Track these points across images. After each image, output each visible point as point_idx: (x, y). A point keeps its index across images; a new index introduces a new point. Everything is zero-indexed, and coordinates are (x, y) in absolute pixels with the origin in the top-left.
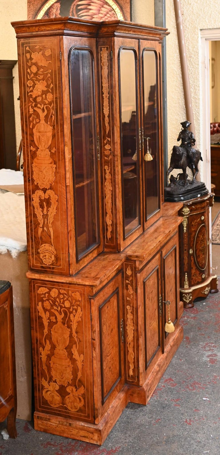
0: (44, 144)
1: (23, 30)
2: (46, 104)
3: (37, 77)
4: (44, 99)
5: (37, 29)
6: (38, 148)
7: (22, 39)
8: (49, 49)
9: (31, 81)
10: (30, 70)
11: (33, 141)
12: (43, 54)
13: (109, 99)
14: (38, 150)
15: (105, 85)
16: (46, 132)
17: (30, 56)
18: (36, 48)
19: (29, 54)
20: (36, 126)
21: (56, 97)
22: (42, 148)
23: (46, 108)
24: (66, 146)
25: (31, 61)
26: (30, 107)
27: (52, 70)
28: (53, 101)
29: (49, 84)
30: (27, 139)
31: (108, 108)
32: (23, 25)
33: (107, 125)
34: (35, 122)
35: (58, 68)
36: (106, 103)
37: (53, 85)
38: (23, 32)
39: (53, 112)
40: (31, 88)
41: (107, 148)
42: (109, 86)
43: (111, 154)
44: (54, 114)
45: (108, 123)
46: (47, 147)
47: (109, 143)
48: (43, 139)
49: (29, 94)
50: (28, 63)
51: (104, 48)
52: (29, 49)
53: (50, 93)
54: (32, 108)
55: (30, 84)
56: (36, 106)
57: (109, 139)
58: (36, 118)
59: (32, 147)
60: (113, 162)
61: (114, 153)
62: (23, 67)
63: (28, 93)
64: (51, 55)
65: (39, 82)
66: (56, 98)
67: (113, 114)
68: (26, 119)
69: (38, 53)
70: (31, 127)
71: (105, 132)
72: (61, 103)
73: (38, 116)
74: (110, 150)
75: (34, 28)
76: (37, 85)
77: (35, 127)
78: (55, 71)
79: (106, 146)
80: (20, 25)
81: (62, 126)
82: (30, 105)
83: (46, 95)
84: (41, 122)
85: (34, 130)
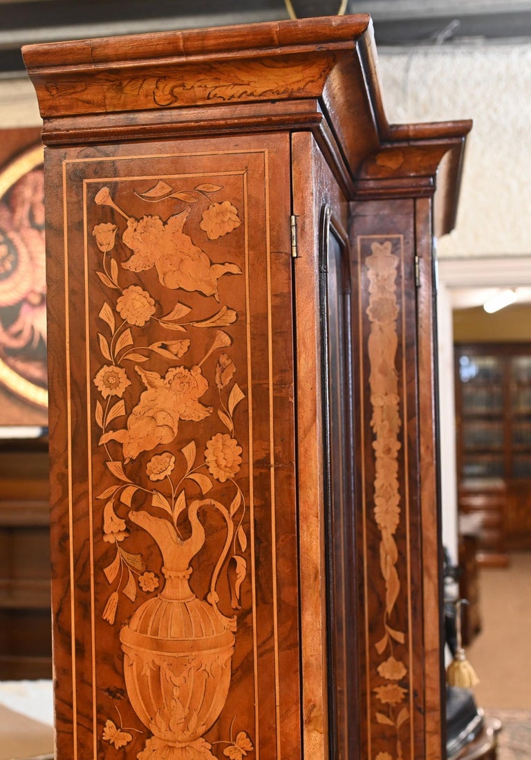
0: (180, 712)
1: (84, 101)
2: (202, 497)
3: (155, 347)
4: (190, 465)
5: (163, 93)
6: (150, 734)
7: (73, 151)
8: (227, 204)
9: (117, 369)
10: (114, 310)
11: (119, 692)
12: (192, 230)
13: (400, 460)
14: (148, 742)
15: (383, 399)
16: (195, 647)
17: (119, 237)
18: (151, 193)
19: (110, 226)
20: (139, 612)
21: (262, 455)
22: (169, 736)
23: (202, 514)
24: (311, 727)
25: (119, 265)
26: (109, 508)
27: (240, 315)
28: (241, 481)
29: (220, 387)
30: (83, 680)
31: (397, 499)
32: (93, 67)
33: (389, 572)
34: (131, 591)
35: (278, 301)
36: (386, 477)
37: (245, 392)
38: (82, 111)
39: (239, 536)
40: (119, 409)
41: (387, 676)
42: (400, 404)
43: (406, 700)
44: (244, 547)
45: (396, 566)
46: (202, 729)
47: (397, 651)
48: (178, 683)
49: (104, 439)
50: (100, 274)
51: (382, 243)
52: (110, 203)
53: (227, 436)
54: (121, 510)
55: (110, 386)
56: (141, 502)
57: (400, 637)
58: (139, 566)
59: (109, 723)
60: (415, 737)
61: (420, 696)
62: (76, 293)
63: (97, 433)
64: (238, 232)
65: (163, 377)
66: (262, 464)
67: (417, 527)
68: (82, 569)
69: (165, 223)
70: (110, 616)
71: (382, 604)
72: (290, 492)
73: (152, 558)
74: (403, 683)
75: (149, 86)
76: (150, 390)
77: (130, 618)
78: (260, 319)
79: (384, 664)
80: (76, 64)
81: (293, 614)
82: (108, 499)
83: (201, 448)
84: (168, 591)
85: (128, 636)
